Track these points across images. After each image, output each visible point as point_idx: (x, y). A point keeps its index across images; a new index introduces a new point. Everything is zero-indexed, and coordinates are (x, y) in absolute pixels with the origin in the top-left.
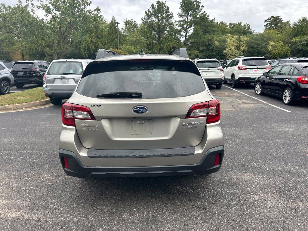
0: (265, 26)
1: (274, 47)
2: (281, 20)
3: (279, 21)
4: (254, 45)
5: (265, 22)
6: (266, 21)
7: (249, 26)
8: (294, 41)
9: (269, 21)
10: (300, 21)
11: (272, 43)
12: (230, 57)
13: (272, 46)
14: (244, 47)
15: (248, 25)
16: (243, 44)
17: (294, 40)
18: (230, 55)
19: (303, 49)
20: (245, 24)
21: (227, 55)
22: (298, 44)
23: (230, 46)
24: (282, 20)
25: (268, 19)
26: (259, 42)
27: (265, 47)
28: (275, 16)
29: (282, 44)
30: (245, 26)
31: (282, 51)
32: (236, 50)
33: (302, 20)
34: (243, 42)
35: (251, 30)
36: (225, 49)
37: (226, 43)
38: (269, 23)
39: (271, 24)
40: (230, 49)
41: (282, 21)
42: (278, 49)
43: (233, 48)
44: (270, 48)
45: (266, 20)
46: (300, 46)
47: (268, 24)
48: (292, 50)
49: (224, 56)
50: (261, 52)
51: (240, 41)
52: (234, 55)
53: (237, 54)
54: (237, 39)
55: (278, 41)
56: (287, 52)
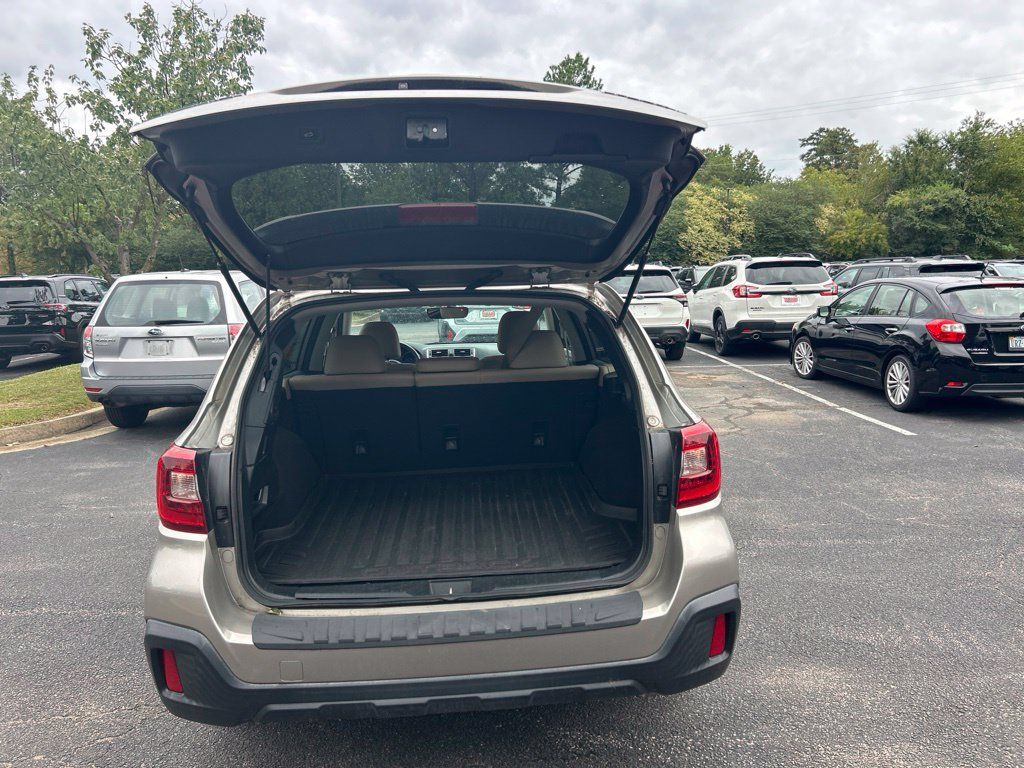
0: (803, 157)
1: (838, 223)
2: (850, 140)
3: (845, 144)
4: (773, 217)
5: (803, 145)
6: (804, 142)
7: (755, 157)
8: (897, 204)
9: (813, 144)
10: (911, 142)
11: (828, 210)
12: (700, 254)
13: (830, 220)
14: (742, 224)
15: (751, 154)
16: (740, 213)
17: (896, 200)
18: (700, 249)
19: (925, 229)
20: (743, 152)
21: (690, 248)
22: (910, 212)
23: (700, 219)
24: (854, 138)
25: (811, 138)
26: (791, 208)
27: (809, 223)
28: (831, 129)
29: (859, 212)
30: (741, 156)
31: (860, 234)
32: (717, 234)
33: (915, 139)
34: (740, 206)
35: (761, 170)
36: (684, 229)
37: (688, 212)
38: (814, 149)
39: (821, 153)
40: (701, 231)
41: (856, 144)
42: (847, 228)
43: (709, 226)
44: (823, 224)
45: (803, 140)
46: (916, 219)
47: (811, 150)
48: (890, 231)
49: (682, 250)
50: (798, 238)
51: (732, 205)
52: (714, 248)
53: (723, 244)
54: (722, 200)
55: (847, 204)
56: (877, 238)
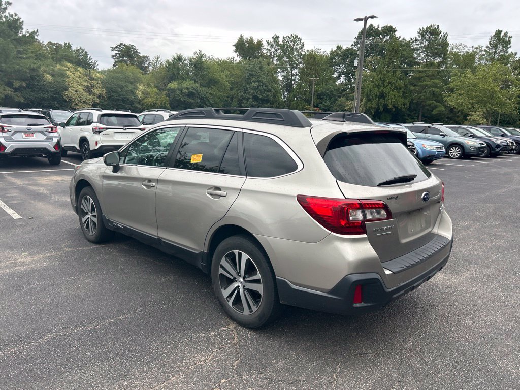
0: (113, 57)
1: (145, 94)
2: (137, 52)
3: (134, 54)
4: (115, 88)
5: (112, 50)
6: (113, 49)
8: (172, 88)
9: (118, 51)
10: (175, 59)
11: (141, 87)
12: (76, 104)
13: (143, 93)
14: (99, 90)
15: (83, 50)
16: (97, 84)
17: (173, 85)
18: (77, 101)
19: (184, 101)
21: (70, 100)
22: (178, 92)
23: (75, 85)
24: (138, 51)
25: (116, 47)
26: (123, 84)
27: (133, 93)
28: (127, 44)
29: (155, 90)
30: (78, 50)
31: (157, 100)
32: (86, 94)
33: (176, 57)
34: (97, 80)
36: (66, 89)
37: (67, 79)
38: (119, 54)
39: (122, 56)
40: (76, 91)
41: (140, 55)
42: (151, 97)
43: (80, 89)
44: (139, 94)
45: (112, 48)
46: (181, 96)
47: (117, 54)
48: (170, 100)
49: (66, 101)
50: (128, 99)
51: (92, 79)
52: (84, 102)
53: (89, 100)
54: (86, 75)
55: (148, 85)
56: (165, 103)
